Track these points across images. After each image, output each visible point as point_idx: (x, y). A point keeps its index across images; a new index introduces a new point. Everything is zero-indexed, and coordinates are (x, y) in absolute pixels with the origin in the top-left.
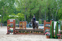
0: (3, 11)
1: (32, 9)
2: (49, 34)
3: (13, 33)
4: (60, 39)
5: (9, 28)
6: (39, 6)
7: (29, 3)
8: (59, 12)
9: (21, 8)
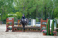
0: (2, 10)
1: (29, 8)
2: (46, 31)
3: (11, 31)
4: (56, 36)
5: (8, 25)
6: (36, 5)
7: (27, 2)
8: (55, 11)
9: (19, 7)
